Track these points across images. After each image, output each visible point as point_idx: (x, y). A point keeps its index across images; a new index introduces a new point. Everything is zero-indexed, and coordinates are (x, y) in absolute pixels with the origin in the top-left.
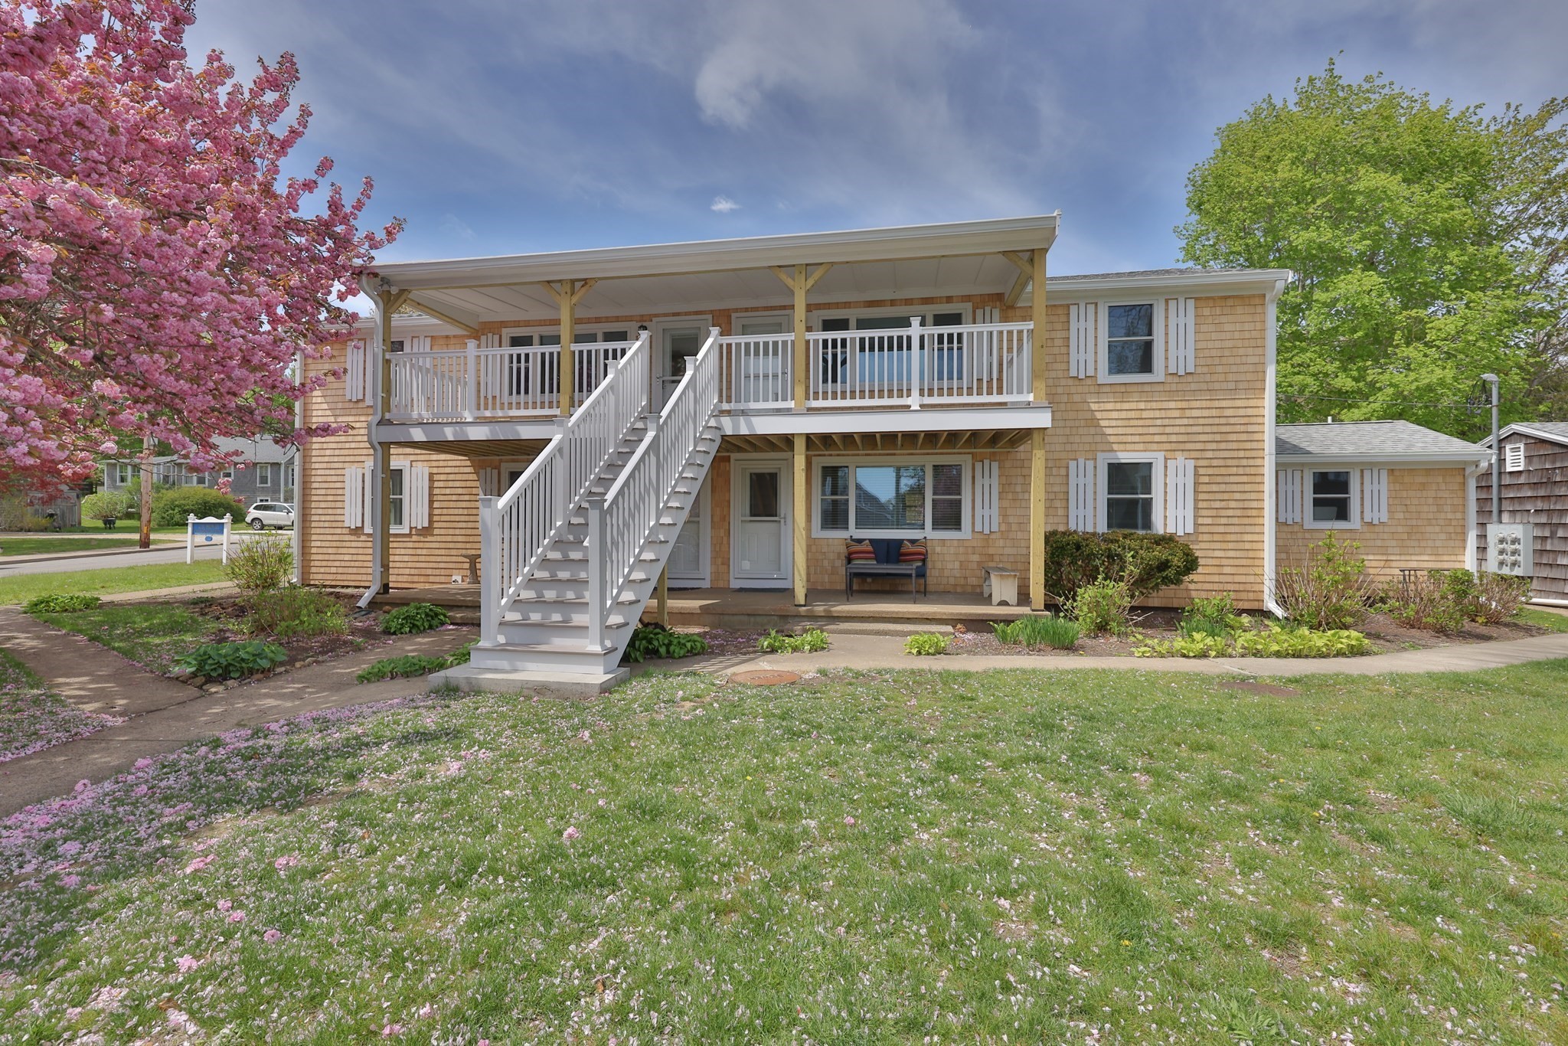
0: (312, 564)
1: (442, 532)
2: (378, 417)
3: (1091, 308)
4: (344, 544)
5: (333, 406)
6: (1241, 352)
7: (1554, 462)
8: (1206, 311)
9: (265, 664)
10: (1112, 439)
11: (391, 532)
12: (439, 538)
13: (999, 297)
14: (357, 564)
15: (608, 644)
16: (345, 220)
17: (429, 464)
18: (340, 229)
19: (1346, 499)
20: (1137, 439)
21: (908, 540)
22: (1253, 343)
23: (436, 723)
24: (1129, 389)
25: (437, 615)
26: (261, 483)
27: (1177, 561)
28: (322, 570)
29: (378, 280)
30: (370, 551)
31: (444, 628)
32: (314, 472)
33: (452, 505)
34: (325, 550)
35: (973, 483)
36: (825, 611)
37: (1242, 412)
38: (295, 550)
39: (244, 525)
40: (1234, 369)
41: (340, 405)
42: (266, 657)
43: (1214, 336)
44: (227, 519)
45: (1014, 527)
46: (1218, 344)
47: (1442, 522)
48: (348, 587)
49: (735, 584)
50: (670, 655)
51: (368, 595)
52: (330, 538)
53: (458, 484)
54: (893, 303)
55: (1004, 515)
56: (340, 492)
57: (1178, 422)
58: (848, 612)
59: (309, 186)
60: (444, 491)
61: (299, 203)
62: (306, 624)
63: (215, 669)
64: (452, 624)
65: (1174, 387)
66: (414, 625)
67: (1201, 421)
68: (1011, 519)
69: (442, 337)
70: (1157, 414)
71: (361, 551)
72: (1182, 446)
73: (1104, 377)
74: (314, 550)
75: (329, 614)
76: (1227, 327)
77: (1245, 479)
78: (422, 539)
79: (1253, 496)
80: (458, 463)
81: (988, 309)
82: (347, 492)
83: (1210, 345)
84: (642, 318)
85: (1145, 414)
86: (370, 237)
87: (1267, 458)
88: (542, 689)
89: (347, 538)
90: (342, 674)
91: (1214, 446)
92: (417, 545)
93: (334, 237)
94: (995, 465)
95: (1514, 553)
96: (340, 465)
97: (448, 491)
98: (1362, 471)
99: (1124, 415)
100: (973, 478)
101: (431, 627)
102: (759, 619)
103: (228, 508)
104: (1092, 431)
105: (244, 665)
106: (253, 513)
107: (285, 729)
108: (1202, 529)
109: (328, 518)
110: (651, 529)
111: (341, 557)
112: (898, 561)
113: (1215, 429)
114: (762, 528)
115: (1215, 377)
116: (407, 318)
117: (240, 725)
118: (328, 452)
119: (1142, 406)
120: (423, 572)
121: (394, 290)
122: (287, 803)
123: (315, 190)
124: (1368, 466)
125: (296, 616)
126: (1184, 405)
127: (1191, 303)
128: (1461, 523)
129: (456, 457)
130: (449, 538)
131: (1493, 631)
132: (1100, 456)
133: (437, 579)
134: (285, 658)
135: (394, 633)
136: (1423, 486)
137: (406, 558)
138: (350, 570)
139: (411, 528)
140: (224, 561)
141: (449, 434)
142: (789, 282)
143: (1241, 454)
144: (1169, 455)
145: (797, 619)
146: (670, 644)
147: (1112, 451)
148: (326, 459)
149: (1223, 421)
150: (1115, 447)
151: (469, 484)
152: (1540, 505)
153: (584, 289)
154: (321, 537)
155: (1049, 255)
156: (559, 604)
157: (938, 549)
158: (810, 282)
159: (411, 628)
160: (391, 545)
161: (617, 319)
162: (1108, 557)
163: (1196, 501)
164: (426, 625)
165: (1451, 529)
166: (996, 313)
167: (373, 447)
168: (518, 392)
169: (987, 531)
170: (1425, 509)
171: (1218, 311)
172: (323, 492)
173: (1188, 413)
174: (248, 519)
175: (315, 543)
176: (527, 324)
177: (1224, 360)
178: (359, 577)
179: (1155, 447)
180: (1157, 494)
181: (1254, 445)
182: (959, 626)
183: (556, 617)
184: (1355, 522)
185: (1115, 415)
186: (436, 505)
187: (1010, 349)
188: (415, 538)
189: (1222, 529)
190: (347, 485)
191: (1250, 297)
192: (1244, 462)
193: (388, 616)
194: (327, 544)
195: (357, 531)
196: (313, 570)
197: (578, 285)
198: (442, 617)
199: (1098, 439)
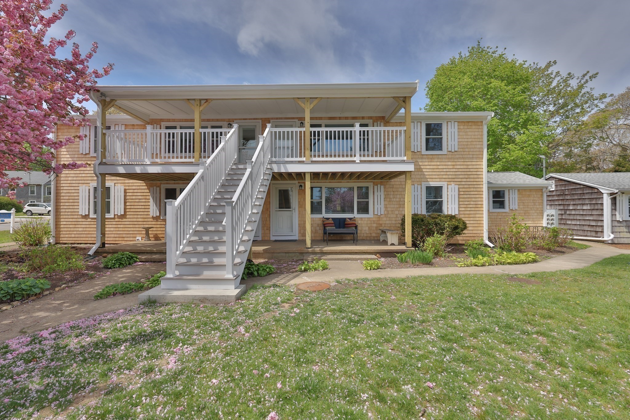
0: (61, 233)
1: (131, 216)
2: (99, 161)
3: (419, 124)
4: (79, 223)
5: (73, 156)
6: (474, 143)
7: (565, 187)
8: (462, 127)
9: (37, 291)
10: (427, 177)
11: (106, 217)
12: (129, 220)
13: (383, 118)
14: (86, 232)
15: (235, 273)
16: (82, 62)
17: (124, 184)
18: (79, 67)
19: (503, 200)
20: (437, 177)
21: (348, 218)
22: (478, 140)
23: (151, 327)
24: (434, 157)
25: (132, 257)
26: (31, 194)
27: (461, 226)
28: (67, 236)
29: (99, 94)
30: (95, 226)
31: (136, 264)
32: (62, 188)
33: (136, 204)
34: (68, 226)
35: (374, 194)
36: (320, 250)
37: (475, 167)
38: (52, 226)
39: (22, 213)
40: (472, 150)
41: (76, 156)
42: (38, 287)
43: (465, 137)
44: (13, 211)
45: (390, 212)
46: (466, 140)
47: (535, 209)
48: (81, 244)
49: (273, 238)
50: (259, 275)
51: (94, 248)
52: (71, 220)
53: (139, 194)
54: (340, 118)
55: (386, 207)
56: (77, 198)
57: (452, 170)
58: (330, 250)
59: (61, 43)
60: (132, 197)
61: (56, 51)
62: (61, 266)
63: (5, 296)
64: (140, 262)
65: (450, 156)
66: (121, 263)
67: (460, 170)
68: (389, 209)
69: (131, 125)
70: (444, 167)
71: (88, 226)
72: (453, 180)
73: (424, 152)
74: (62, 226)
75: (74, 260)
76: (469, 133)
77: (476, 193)
78: (120, 220)
79: (479, 199)
80: (139, 184)
81: (379, 122)
82: (80, 198)
83: (463, 140)
84: (229, 120)
85: (440, 167)
86: (95, 72)
87: (484, 185)
88: (204, 299)
89: (80, 220)
90: (84, 293)
91: (465, 180)
92: (118, 223)
93: (76, 71)
94: (382, 187)
95: (552, 220)
96: (77, 185)
97: (134, 197)
98: (509, 190)
99: (432, 167)
100: (374, 192)
101: (130, 264)
102: (290, 255)
103: (14, 206)
104: (420, 173)
105: (24, 292)
106: (27, 208)
107: (53, 336)
108: (461, 213)
109: (70, 210)
110: (249, 215)
111: (77, 229)
112: (344, 227)
113: (465, 173)
114: (284, 214)
115: (465, 153)
116: (113, 114)
117: (23, 332)
118: (70, 179)
119: (438, 163)
120: (121, 236)
121: (108, 99)
122: (60, 402)
123: (65, 46)
124: (511, 188)
125: (54, 262)
126: (454, 163)
127: (456, 124)
128: (542, 209)
129: (138, 181)
130: (135, 220)
131: (564, 250)
132: (423, 183)
133: (129, 239)
134: (49, 287)
135: (110, 268)
136: (529, 196)
137: (112, 229)
138: (82, 236)
139: (115, 215)
140: (11, 232)
141: (138, 170)
142: (303, 105)
143: (475, 183)
144: (449, 183)
145: (307, 254)
146: (258, 269)
147: (428, 181)
148: (69, 182)
149: (468, 170)
150: (429, 180)
151: (145, 194)
152: (560, 203)
153: (206, 104)
154: (66, 220)
155: (412, 99)
156: (207, 253)
157: (359, 222)
158: (312, 106)
159: (119, 265)
160: (106, 223)
161: (218, 120)
162: (435, 225)
163: (459, 201)
164: (127, 263)
165: (538, 212)
166: (382, 124)
167: (97, 176)
168: (169, 152)
169: (379, 214)
170: (530, 204)
171: (466, 127)
172: (67, 198)
173: (456, 167)
174: (24, 211)
175: (63, 222)
176: (174, 120)
177: (468, 146)
178: (87, 239)
179: (443, 180)
180: (444, 199)
181: (479, 180)
182: (378, 255)
183: (205, 260)
184: (507, 210)
185: (428, 167)
186: (128, 204)
187: (388, 139)
188: (117, 220)
189: (468, 212)
190: (80, 194)
191: (477, 122)
192: (476, 186)
193: (106, 259)
194: (70, 223)
195: (86, 217)
196: (62, 236)
197: (203, 102)
198: (135, 259)
199: (422, 176)
